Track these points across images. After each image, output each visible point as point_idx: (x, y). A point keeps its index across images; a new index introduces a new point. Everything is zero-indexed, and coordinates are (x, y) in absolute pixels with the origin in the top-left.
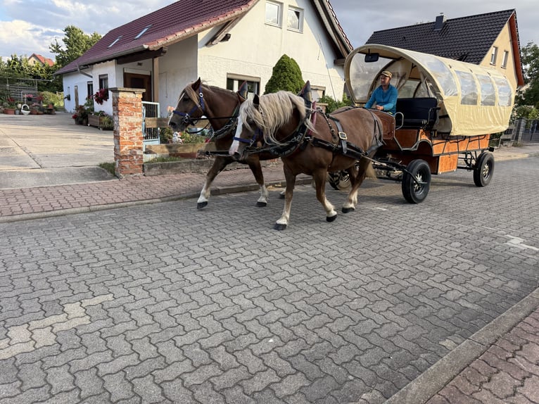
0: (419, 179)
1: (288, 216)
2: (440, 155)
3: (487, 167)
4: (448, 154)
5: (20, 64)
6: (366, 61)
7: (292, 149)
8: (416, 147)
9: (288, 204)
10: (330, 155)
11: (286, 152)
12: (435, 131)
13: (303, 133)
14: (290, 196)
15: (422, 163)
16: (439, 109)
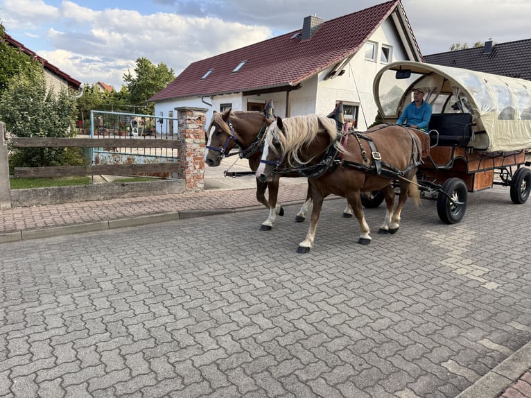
0: (455, 198)
1: (312, 239)
2: (475, 171)
3: (524, 182)
4: (483, 170)
5: (92, 92)
6: (397, 78)
7: (321, 171)
8: (451, 165)
9: (313, 226)
10: (363, 176)
11: (314, 175)
12: (471, 147)
13: (333, 156)
14: (316, 218)
15: (458, 182)
16: (475, 125)
